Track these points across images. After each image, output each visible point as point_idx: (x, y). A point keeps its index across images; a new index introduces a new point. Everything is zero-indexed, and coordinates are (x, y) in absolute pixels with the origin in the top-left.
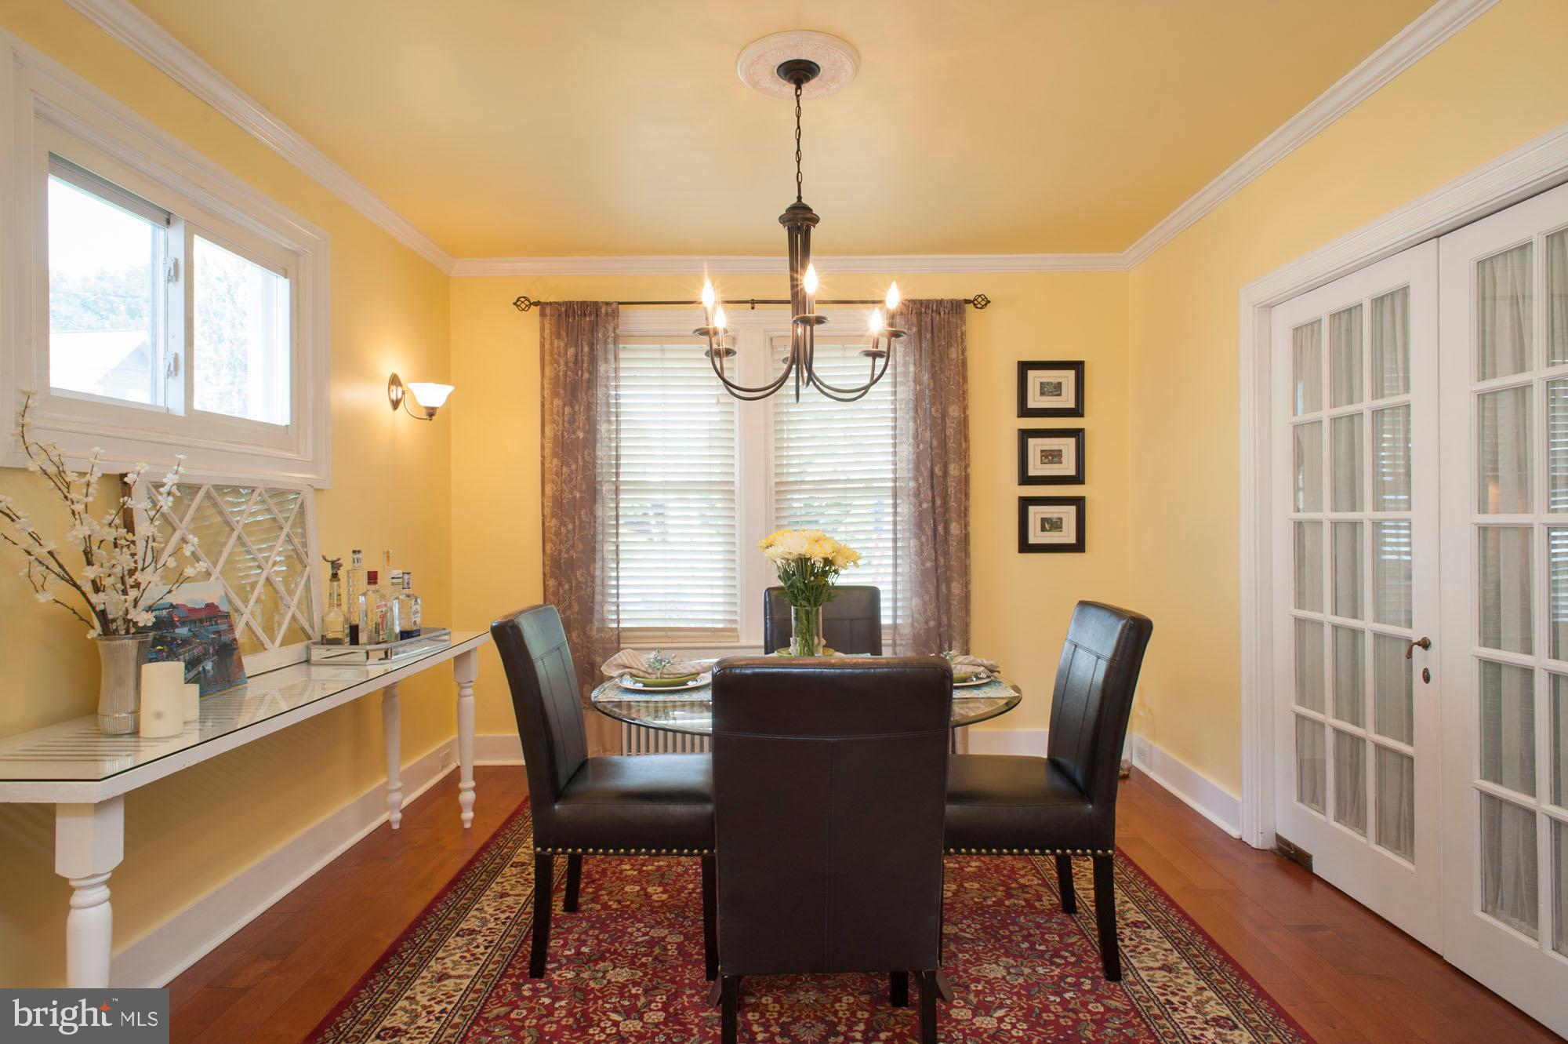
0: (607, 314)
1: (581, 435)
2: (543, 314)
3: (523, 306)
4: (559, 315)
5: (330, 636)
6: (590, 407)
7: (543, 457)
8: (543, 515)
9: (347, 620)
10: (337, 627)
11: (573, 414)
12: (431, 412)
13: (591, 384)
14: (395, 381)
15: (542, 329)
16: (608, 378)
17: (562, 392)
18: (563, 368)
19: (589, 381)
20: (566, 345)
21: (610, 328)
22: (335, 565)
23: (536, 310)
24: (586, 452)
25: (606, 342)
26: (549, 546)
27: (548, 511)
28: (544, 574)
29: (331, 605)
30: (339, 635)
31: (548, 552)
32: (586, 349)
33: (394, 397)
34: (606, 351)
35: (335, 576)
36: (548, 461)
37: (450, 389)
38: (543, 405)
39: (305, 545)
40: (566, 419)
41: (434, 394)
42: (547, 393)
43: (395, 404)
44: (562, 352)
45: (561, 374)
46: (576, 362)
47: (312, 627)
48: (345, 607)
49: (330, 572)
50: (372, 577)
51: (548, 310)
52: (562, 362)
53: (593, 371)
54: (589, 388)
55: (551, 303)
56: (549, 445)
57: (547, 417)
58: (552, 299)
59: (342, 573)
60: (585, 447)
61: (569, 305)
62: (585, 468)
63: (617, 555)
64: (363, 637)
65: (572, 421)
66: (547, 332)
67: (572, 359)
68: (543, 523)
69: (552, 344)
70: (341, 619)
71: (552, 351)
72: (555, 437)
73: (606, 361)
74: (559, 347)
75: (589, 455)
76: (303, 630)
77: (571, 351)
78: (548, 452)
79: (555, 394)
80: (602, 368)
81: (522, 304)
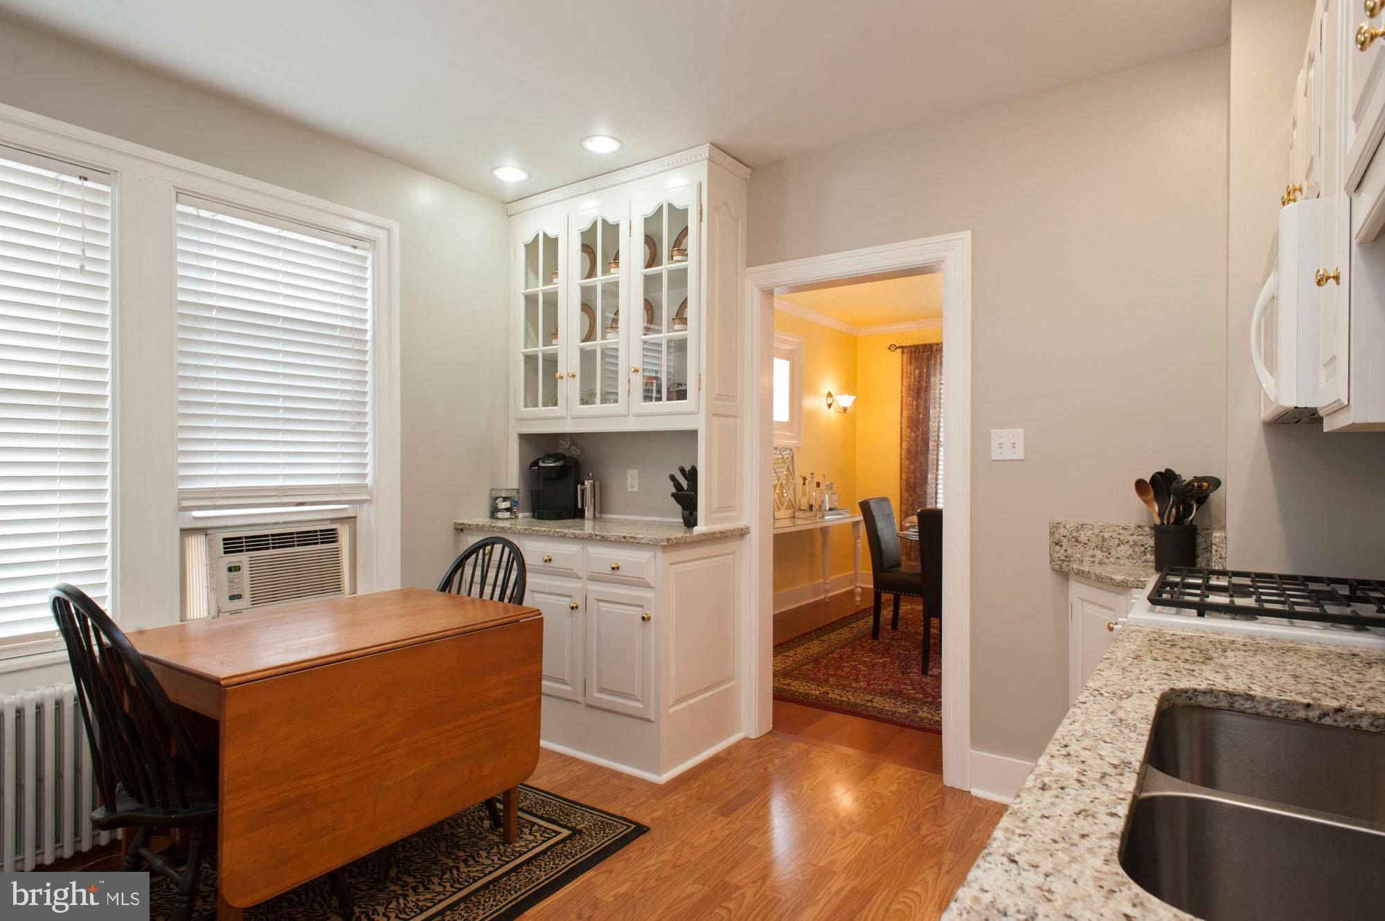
0: (936, 349)
1: (921, 416)
2: (903, 353)
3: (893, 349)
4: (911, 353)
5: (802, 508)
6: (926, 401)
7: (901, 428)
8: (901, 459)
9: (808, 502)
10: (805, 506)
11: (918, 405)
12: (845, 410)
13: (927, 389)
14: (830, 395)
15: (902, 360)
16: (935, 385)
17: (912, 394)
18: (913, 380)
19: (926, 387)
20: (915, 368)
21: (938, 357)
22: (804, 479)
23: (899, 351)
24: (923, 426)
25: (935, 365)
26: (904, 475)
27: (903, 456)
28: (901, 490)
29: (803, 495)
30: (805, 508)
32: (925, 370)
33: (829, 402)
34: (935, 370)
35: (804, 483)
37: (855, 397)
38: (902, 400)
39: (793, 470)
40: (914, 407)
41: (846, 400)
42: (904, 394)
43: (830, 406)
44: (913, 372)
45: (912, 384)
46: (920, 377)
47: (795, 503)
48: (808, 497)
49: (802, 481)
50: (818, 485)
51: (905, 351)
52: (912, 377)
53: (928, 382)
54: (926, 391)
55: (907, 347)
56: (905, 421)
57: (904, 407)
58: (908, 345)
59: (807, 482)
60: (923, 423)
61: (917, 346)
62: (923, 433)
63: (936, 481)
64: (814, 509)
65: (917, 408)
66: (905, 362)
67: (917, 376)
68: (901, 463)
70: (806, 500)
71: (907, 372)
72: (908, 417)
73: (935, 375)
74: (911, 370)
75: (925, 427)
76: (792, 505)
77: (917, 372)
78: (904, 425)
79: (909, 395)
80: (932, 380)
81: (892, 348)
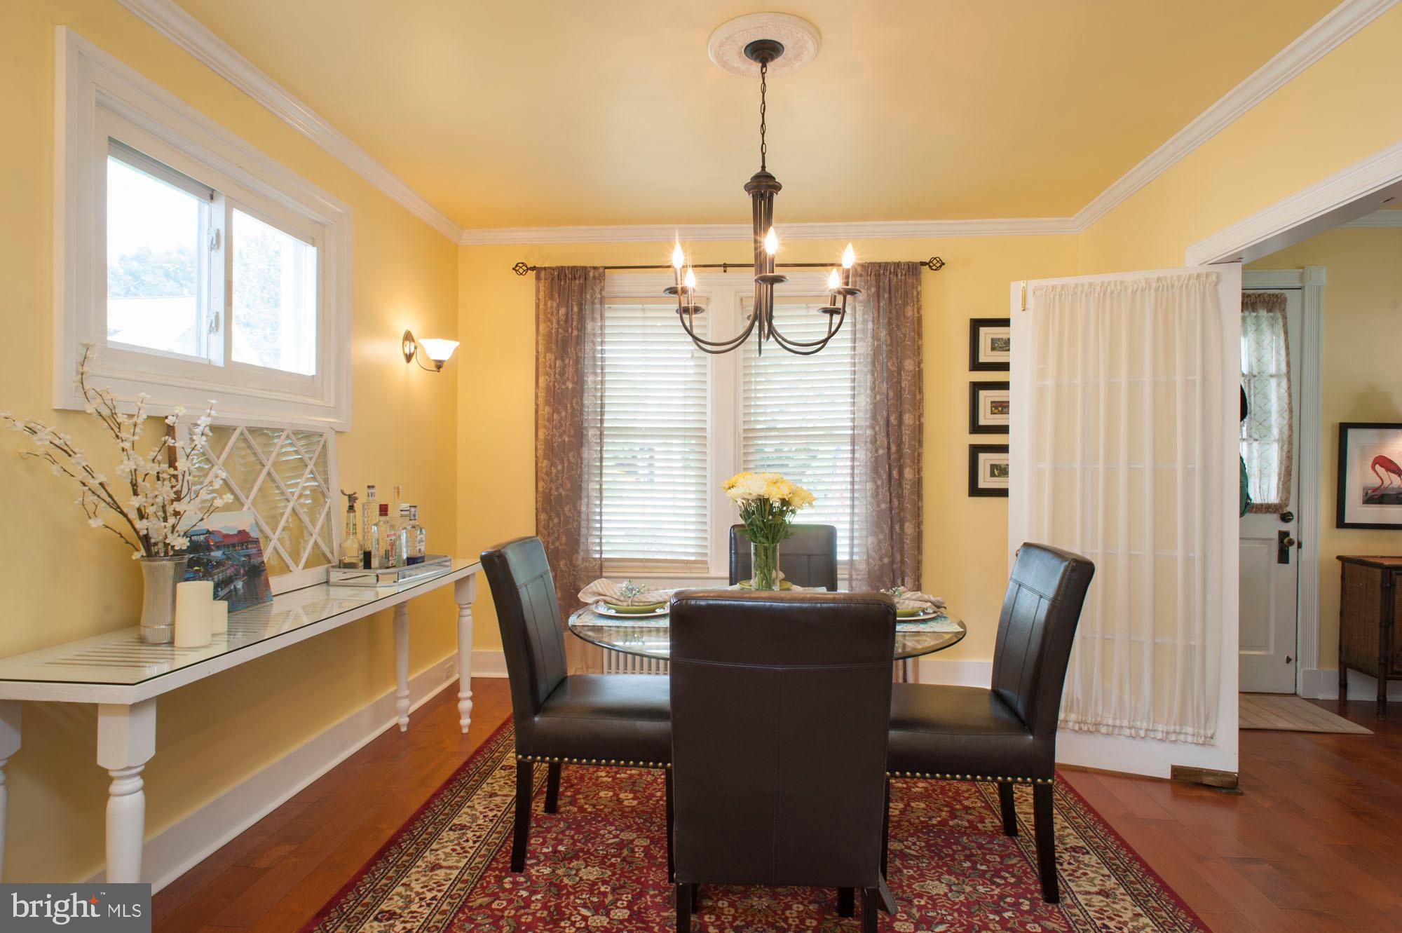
0: (594, 277)
1: (570, 385)
2: (538, 278)
3: (521, 271)
4: (553, 279)
5: (347, 560)
6: (578, 361)
7: (537, 405)
8: (536, 457)
9: (361, 546)
10: (354, 555)
11: (563, 368)
12: (439, 365)
13: (580, 340)
14: (408, 337)
15: (538, 291)
16: (594, 335)
17: (554, 347)
18: (555, 325)
19: (578, 337)
20: (558, 305)
21: (597, 289)
22: (352, 498)
23: (532, 274)
24: (574, 401)
25: (593, 303)
26: (541, 484)
27: (540, 452)
28: (537, 509)
29: (348, 534)
30: (354, 560)
31: (540, 489)
32: (576, 309)
33: (407, 351)
34: (593, 311)
35: (351, 508)
36: (541, 409)
37: (457, 344)
38: (537, 359)
39: (326, 481)
40: (557, 371)
41: (442, 349)
42: (541, 348)
43: (409, 358)
44: (555, 311)
45: (553, 331)
46: (566, 321)
47: (332, 553)
48: (360, 535)
49: (347, 504)
50: (384, 510)
51: (543, 274)
52: (554, 320)
53: (581, 328)
54: (577, 344)
55: (545, 268)
56: (542, 394)
57: (541, 369)
58: (547, 265)
59: (357, 506)
60: (574, 396)
61: (561, 270)
62: (573, 415)
63: (601, 493)
64: (375, 562)
65: (562, 373)
66: (542, 294)
67: (563, 318)
68: (537, 464)
69: (546, 304)
70: (356, 545)
71: (545, 310)
72: (548, 388)
73: (593, 319)
74: (552, 307)
75: (577, 403)
76: (324, 555)
77: (562, 311)
78: (541, 401)
79: (548, 349)
80: (589, 326)
81: (521, 269)
